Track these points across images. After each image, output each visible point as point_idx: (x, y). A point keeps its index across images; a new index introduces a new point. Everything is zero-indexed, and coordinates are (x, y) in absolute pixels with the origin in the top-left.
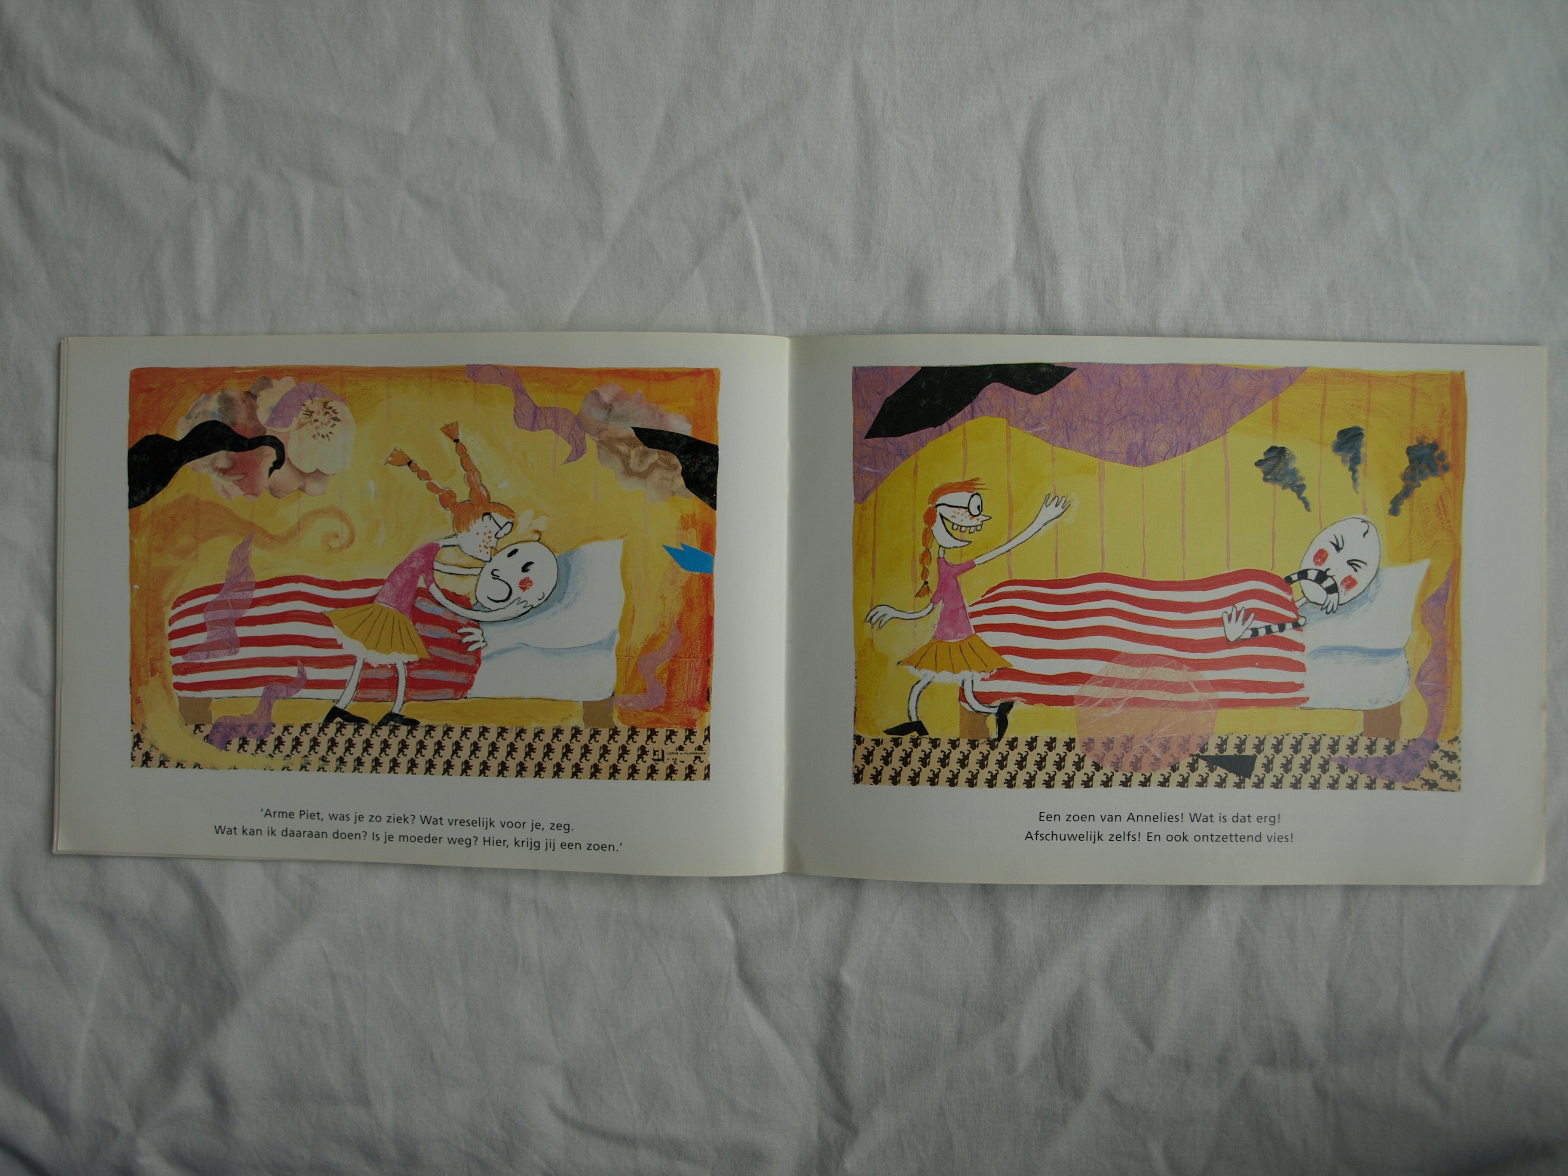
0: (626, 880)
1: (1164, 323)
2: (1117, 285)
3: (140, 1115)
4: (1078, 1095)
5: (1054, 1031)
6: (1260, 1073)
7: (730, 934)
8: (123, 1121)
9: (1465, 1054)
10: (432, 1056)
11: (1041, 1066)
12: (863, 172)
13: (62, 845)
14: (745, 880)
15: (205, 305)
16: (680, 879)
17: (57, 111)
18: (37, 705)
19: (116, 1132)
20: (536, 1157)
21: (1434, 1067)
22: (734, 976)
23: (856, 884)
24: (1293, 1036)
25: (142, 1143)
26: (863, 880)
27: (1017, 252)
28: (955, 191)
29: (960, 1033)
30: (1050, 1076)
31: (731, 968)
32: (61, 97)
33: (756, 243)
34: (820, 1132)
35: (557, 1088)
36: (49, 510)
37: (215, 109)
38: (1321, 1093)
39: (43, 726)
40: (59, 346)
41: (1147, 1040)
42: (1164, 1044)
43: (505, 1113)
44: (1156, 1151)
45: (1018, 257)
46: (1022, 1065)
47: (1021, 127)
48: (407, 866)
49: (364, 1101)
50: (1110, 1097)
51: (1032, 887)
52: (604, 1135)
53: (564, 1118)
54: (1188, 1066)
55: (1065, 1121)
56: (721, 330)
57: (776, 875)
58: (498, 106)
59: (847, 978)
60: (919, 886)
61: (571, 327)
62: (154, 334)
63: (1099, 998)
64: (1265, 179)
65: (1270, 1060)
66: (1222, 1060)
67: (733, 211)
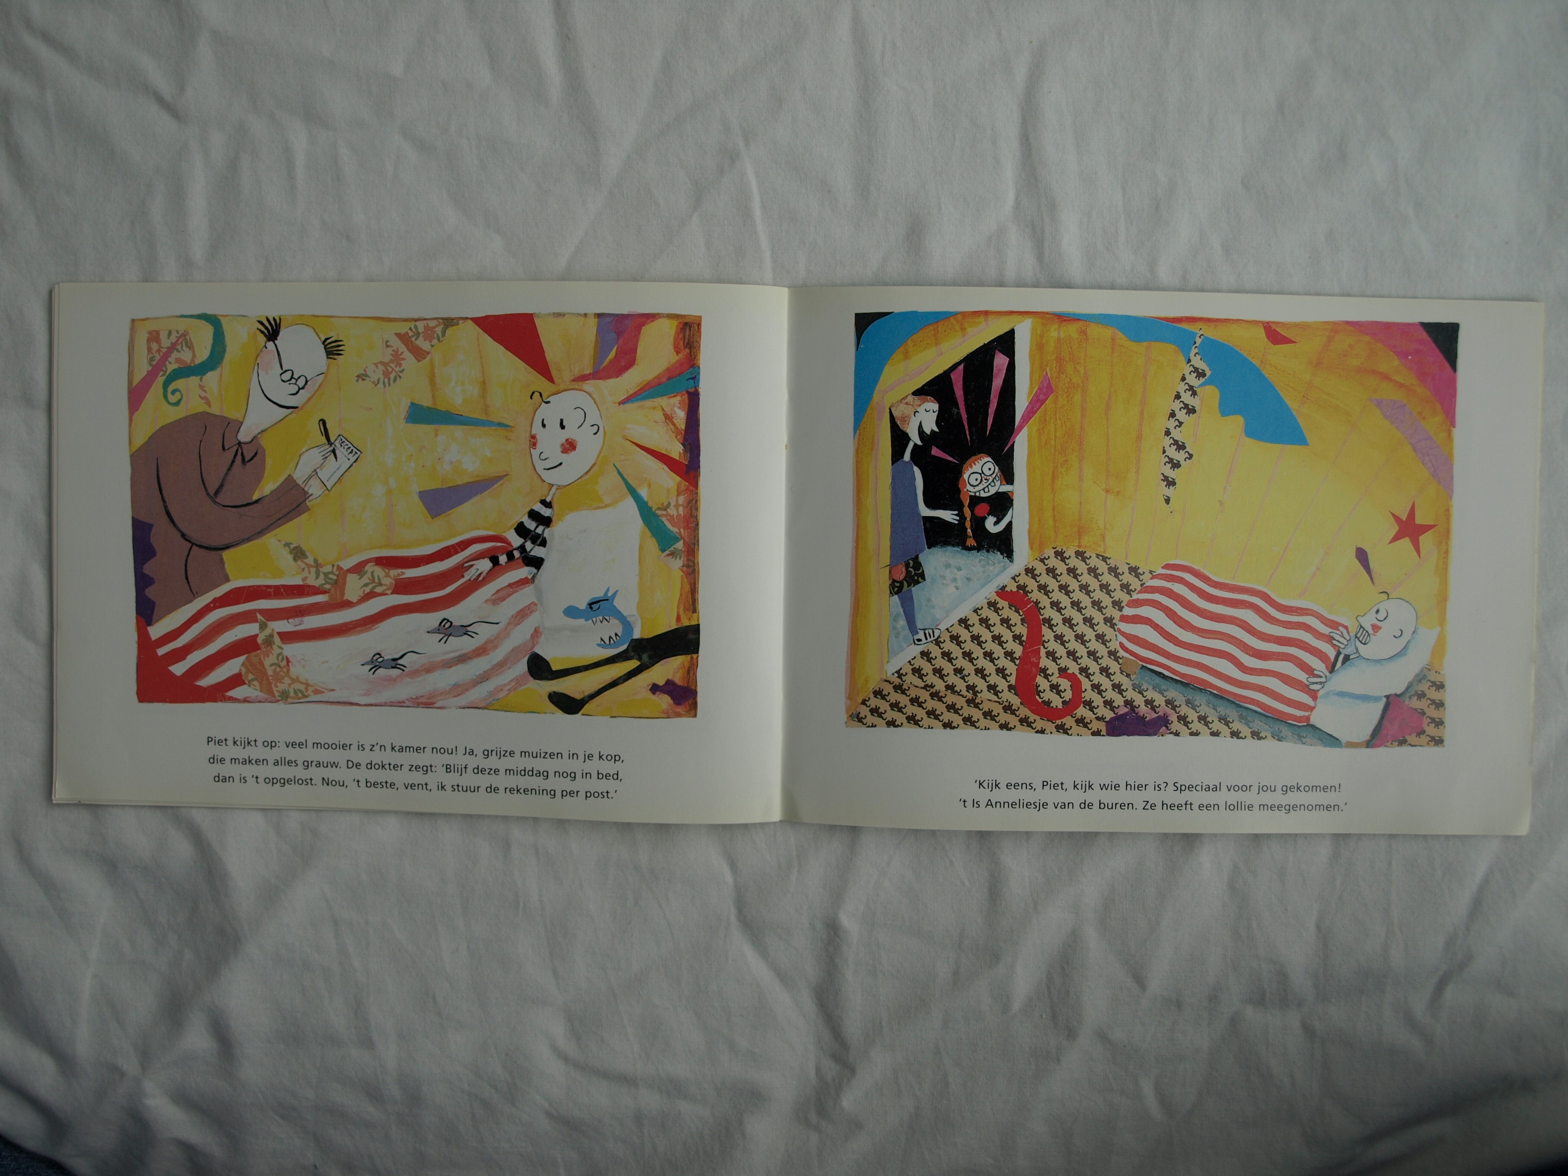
0: (626, 827)
1: (1164, 274)
2: (1116, 232)
3: (146, 1058)
4: (1071, 1034)
5: (1049, 972)
6: (1249, 1012)
7: (729, 878)
8: (130, 1064)
9: (1449, 993)
10: (434, 998)
11: (1036, 1006)
12: (862, 117)
13: (60, 793)
14: (745, 826)
15: (198, 251)
16: (678, 826)
17: (44, 52)
18: (34, 654)
19: (122, 1074)
20: (538, 1097)
21: (1419, 1006)
22: (733, 919)
23: (854, 831)
24: (1283, 977)
25: (149, 1086)
26: (861, 827)
27: (1017, 199)
28: (954, 136)
29: (956, 973)
30: (1044, 1016)
31: (731, 912)
32: (46, 38)
33: (755, 189)
34: (818, 1070)
35: (559, 1029)
36: (44, 457)
37: (205, 51)
38: (1308, 1030)
39: (41, 675)
40: (50, 293)
41: (1140, 981)
42: (1157, 982)
43: (507, 1055)
44: (1147, 1088)
45: (1017, 204)
46: (1016, 1006)
47: (1021, 72)
48: (407, 813)
49: (368, 1043)
50: (1103, 1037)
51: (1027, 833)
52: (605, 1075)
53: (565, 1058)
54: (1179, 1005)
55: (1059, 1060)
56: (720, 280)
57: (775, 823)
58: (493, 48)
59: (848, 922)
60: (915, 832)
61: (567, 276)
62: (146, 280)
63: (1092, 938)
64: (1265, 126)
65: (1260, 999)
66: (1213, 998)
67: (733, 157)
